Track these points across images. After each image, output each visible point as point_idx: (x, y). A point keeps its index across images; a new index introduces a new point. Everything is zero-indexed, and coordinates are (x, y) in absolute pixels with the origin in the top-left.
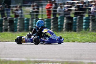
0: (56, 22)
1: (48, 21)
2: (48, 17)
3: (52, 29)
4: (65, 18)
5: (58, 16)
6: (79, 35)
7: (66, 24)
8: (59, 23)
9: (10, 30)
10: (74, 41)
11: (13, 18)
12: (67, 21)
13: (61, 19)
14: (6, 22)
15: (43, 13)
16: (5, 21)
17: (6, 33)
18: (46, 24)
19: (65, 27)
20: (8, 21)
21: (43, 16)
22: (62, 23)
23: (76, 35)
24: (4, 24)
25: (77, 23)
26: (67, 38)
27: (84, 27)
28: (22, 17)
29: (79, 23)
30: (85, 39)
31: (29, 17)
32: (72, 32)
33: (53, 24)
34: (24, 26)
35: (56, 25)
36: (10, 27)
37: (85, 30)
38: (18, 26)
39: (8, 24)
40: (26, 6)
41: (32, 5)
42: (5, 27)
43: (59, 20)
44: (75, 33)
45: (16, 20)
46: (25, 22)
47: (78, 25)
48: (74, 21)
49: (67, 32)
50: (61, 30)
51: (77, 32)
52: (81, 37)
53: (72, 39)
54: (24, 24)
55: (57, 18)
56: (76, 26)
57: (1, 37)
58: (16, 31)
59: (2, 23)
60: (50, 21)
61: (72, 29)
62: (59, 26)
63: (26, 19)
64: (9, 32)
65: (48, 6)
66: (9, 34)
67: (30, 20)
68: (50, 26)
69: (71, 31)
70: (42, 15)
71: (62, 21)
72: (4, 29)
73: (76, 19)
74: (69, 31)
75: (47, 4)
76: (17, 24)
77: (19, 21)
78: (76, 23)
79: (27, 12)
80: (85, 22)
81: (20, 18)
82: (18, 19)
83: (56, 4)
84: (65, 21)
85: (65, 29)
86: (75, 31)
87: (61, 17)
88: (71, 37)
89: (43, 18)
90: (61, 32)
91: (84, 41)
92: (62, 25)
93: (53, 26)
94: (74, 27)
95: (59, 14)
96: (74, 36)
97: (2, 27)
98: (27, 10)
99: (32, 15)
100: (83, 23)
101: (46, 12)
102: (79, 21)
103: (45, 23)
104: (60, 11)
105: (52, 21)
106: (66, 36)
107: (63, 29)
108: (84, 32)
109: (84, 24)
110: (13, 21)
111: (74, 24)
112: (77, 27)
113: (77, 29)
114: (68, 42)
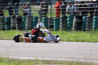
0: (65, 21)
1: (57, 20)
2: (57, 16)
3: (61, 28)
4: (74, 18)
5: (67, 15)
6: (88, 35)
7: (75, 23)
8: (68, 22)
9: (18, 28)
10: (83, 41)
11: (22, 16)
12: (76, 20)
13: (70, 18)
14: (15, 20)
15: (52, 12)
16: (13, 19)
17: (14, 31)
18: (55, 23)
19: (75, 27)
20: (17, 19)
21: (52, 15)
22: (71, 22)
23: (85, 35)
24: (12, 22)
25: (87, 23)
26: (76, 38)
27: (94, 26)
28: (31, 15)
29: (89, 23)
30: (95, 39)
31: (38, 15)
32: (82, 32)
33: (62, 23)
34: (32, 25)
35: (65, 24)
36: (18, 25)
37: (94, 29)
38: (26, 25)
39: (17, 22)
40: (35, 4)
41: (41, 3)
42: (13, 25)
43: (68, 19)
44: (85, 32)
45: (25, 18)
46: (34, 20)
47: (87, 25)
48: (84, 20)
49: (77, 32)
50: (70, 29)
51: (87, 32)
52: (91, 37)
53: (82, 39)
54: (32, 22)
55: (66, 17)
56: (85, 25)
57: (9, 35)
58: (24, 30)
59: (10, 21)
60: (59, 20)
61: (81, 28)
62: (68, 25)
63: (34, 17)
64: (17, 30)
65: (57, 5)
66: (17, 32)
67: (39, 18)
68: (60, 25)
69: (80, 31)
70: (51, 13)
71: (71, 21)
72: (12, 27)
73: (85, 19)
74: (79, 31)
75: (56, 3)
76: (25, 22)
77: (28, 20)
78: (85, 22)
79: (35, 10)
80: (95, 22)
81: (28, 17)
82: (27, 17)
83: (65, 3)
84: (74, 20)
85: (74, 28)
86: (84, 30)
87: (70, 16)
88: (80, 37)
89: (52, 17)
90: (70, 31)
91: (94, 41)
92: (71, 24)
93: (62, 25)
94: (83, 27)
95: (69, 13)
96: (83, 36)
97: (10, 25)
98: (36, 8)
99: (40, 14)
100: (92, 22)
101: (55, 11)
102: (88, 20)
103: (54, 21)
104: (69, 10)
105: (61, 20)
106: (76, 36)
107: (72, 28)
108: (94, 32)
109: (94, 23)
110: (21, 19)
111: (83, 24)
112: (87, 27)
113: (87, 29)
114: (77, 41)
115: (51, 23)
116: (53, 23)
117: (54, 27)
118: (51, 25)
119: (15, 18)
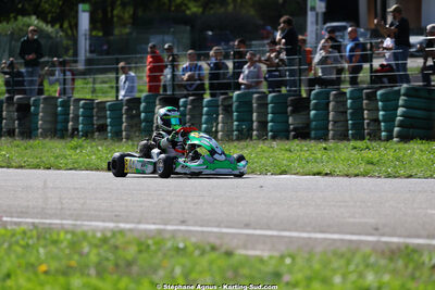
115: (99, 118)
116: (105, 117)
117: (109, 128)
118: (101, 122)
119: (13, 104)
